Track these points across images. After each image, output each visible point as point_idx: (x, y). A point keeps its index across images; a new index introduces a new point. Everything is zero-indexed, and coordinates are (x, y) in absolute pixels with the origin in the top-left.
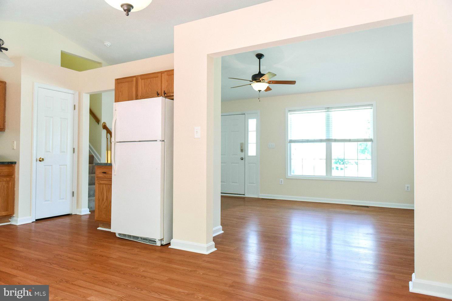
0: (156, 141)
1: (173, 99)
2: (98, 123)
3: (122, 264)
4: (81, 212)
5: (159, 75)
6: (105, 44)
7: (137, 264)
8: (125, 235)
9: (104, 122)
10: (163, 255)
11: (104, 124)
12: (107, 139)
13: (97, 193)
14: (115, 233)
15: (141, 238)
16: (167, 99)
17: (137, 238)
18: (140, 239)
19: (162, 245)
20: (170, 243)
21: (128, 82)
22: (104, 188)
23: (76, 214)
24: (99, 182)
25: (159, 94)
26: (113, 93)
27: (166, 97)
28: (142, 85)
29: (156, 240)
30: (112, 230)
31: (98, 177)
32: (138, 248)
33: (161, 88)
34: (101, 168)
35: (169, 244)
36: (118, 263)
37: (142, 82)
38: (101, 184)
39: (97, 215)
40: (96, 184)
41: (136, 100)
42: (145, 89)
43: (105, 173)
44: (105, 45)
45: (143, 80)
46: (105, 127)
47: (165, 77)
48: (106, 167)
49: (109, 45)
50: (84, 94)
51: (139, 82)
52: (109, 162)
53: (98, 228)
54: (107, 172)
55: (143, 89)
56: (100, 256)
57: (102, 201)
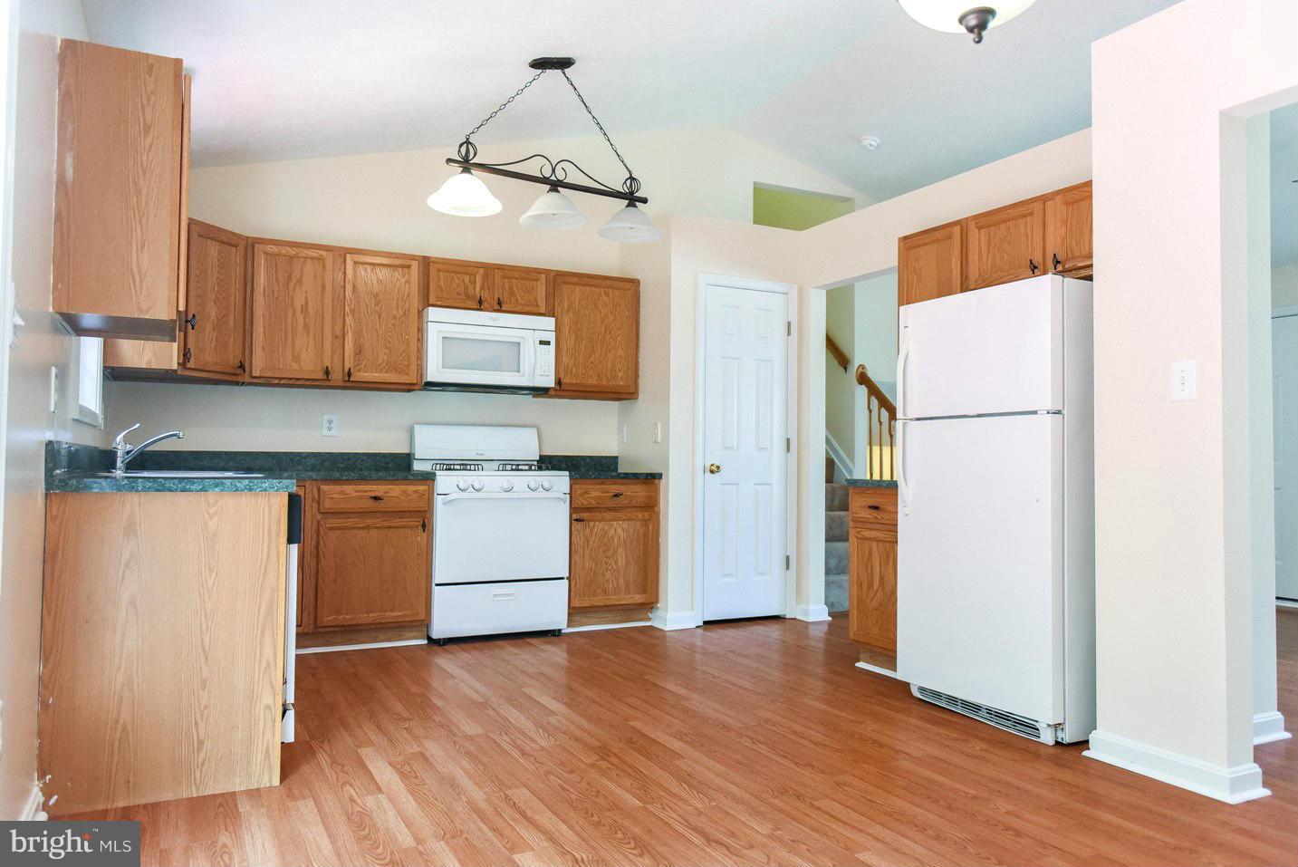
0: (1035, 412)
1: (1090, 278)
2: (845, 369)
3: (940, 779)
4: (807, 614)
5: (1038, 206)
6: (866, 143)
7: (986, 787)
8: (937, 695)
9: (859, 366)
10: (1067, 776)
11: (861, 370)
12: (870, 411)
13: (854, 564)
14: (908, 685)
15: (989, 711)
16: (1068, 280)
17: (977, 708)
18: (983, 713)
19: (1058, 743)
20: (1087, 742)
21: (937, 241)
22: (874, 550)
23: (795, 619)
24: (858, 532)
25: (1036, 268)
26: (893, 279)
27: (1064, 273)
28: (980, 246)
29: (1038, 726)
30: (900, 675)
31: (856, 520)
32: (982, 739)
33: (1044, 249)
34: (863, 493)
35: (1084, 744)
36: (928, 773)
37: (979, 238)
38: (864, 538)
39: (855, 629)
40: (851, 538)
41: (962, 292)
42: (990, 256)
43: (876, 508)
44: (865, 147)
45: (983, 231)
46: (863, 379)
47: (1056, 210)
48: (878, 492)
49: (875, 144)
50: (812, 290)
51: (971, 239)
52: (887, 477)
53: (857, 665)
54: (882, 507)
55: (984, 256)
56: (874, 742)
57: (869, 589)
